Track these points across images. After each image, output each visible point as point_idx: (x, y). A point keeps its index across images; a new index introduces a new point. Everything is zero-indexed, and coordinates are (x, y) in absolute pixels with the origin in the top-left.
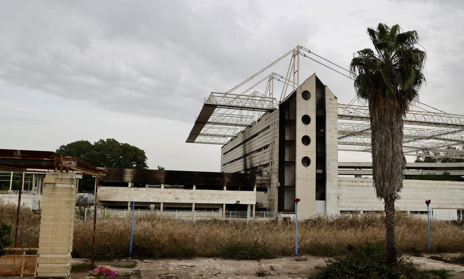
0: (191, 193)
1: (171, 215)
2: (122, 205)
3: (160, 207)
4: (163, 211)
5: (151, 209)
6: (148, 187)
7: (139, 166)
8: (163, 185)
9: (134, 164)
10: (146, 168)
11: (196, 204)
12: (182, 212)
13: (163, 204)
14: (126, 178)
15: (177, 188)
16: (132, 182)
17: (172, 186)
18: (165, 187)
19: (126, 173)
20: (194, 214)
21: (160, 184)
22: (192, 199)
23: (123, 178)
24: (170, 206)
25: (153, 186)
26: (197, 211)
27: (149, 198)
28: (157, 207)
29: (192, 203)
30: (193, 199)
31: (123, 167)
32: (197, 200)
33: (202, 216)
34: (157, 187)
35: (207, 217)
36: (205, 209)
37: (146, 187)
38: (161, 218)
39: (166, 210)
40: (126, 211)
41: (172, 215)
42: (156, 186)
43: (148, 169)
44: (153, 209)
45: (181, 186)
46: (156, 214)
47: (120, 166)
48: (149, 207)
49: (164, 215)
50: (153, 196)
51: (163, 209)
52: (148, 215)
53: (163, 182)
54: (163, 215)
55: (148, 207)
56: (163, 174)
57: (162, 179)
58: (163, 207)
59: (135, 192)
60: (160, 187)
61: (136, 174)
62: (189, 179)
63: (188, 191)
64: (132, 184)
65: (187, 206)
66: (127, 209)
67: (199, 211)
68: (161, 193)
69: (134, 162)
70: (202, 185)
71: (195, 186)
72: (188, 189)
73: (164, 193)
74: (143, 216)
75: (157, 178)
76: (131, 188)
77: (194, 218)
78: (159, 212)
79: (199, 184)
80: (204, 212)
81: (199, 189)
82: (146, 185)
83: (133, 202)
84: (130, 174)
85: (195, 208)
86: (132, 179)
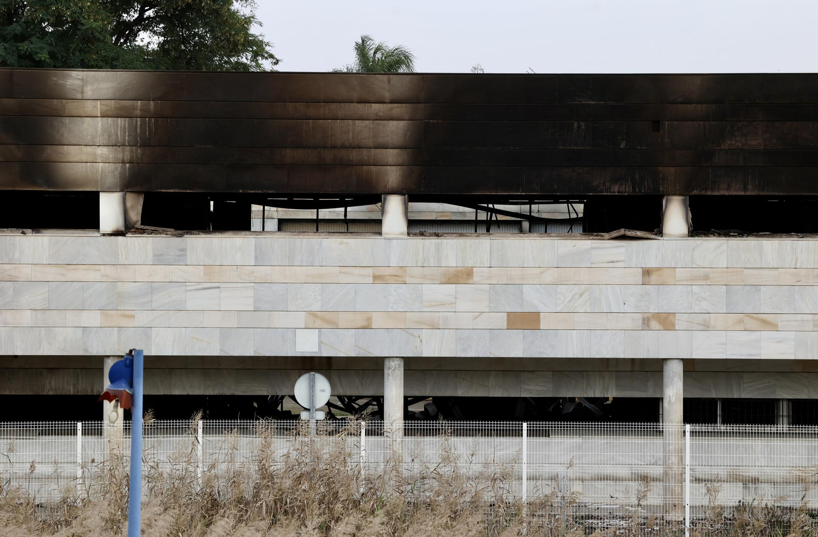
0: (647, 272)
1: (476, 468)
2: (65, 386)
3: (379, 400)
4: (407, 432)
5: (304, 415)
6: (272, 225)
7: (185, 41)
8: (394, 204)
9: (143, 23)
10: (245, 59)
11: (692, 368)
12: (576, 440)
13: (400, 373)
14: (73, 153)
15: (526, 225)
16: (127, 186)
17: (482, 216)
18: (415, 225)
19: (71, 107)
20: (682, 459)
21: (375, 197)
22: (654, 324)
23: (49, 150)
24: (463, 391)
25: (309, 214)
26: (703, 428)
27: (281, 320)
28: (352, 399)
29: (665, 360)
30: (666, 321)
31: (44, 56)
32: (706, 327)
33: (753, 472)
34: (348, 225)
35: (801, 480)
36: (784, 410)
37: (256, 224)
38: (390, 493)
40: (92, 439)
41: (486, 465)
42: (337, 213)
43: (267, 65)
44: (321, 416)
45: (560, 210)
46: (342, 457)
47: (25, 46)
48: (287, 405)
49: (417, 468)
50: (316, 307)
51: (408, 416)
52: (278, 466)
53: (393, 176)
54: (414, 469)
55: (278, 400)
56: (397, 109)
57: (391, 155)
58: (408, 401)
59: (161, 273)
60: (374, 225)
61: (157, 116)
62: (622, 146)
63: (623, 250)
64: (129, 204)
65: (618, 387)
66: (91, 424)
67: (723, 428)
68: (388, 271)
69: (142, 12)
70: (749, 193)
71: (684, 202)
72: (622, 232)
73: (408, 280)
74: (235, 479)
75: (343, 147)
76: (120, 238)
77: (678, 489)
78: (372, 439)
79: (712, 190)
80: (771, 434)
81: (720, 235)
82: (256, 208)
83: (132, 361)
84: (109, 113)
85: (684, 398)
86: (123, 162)
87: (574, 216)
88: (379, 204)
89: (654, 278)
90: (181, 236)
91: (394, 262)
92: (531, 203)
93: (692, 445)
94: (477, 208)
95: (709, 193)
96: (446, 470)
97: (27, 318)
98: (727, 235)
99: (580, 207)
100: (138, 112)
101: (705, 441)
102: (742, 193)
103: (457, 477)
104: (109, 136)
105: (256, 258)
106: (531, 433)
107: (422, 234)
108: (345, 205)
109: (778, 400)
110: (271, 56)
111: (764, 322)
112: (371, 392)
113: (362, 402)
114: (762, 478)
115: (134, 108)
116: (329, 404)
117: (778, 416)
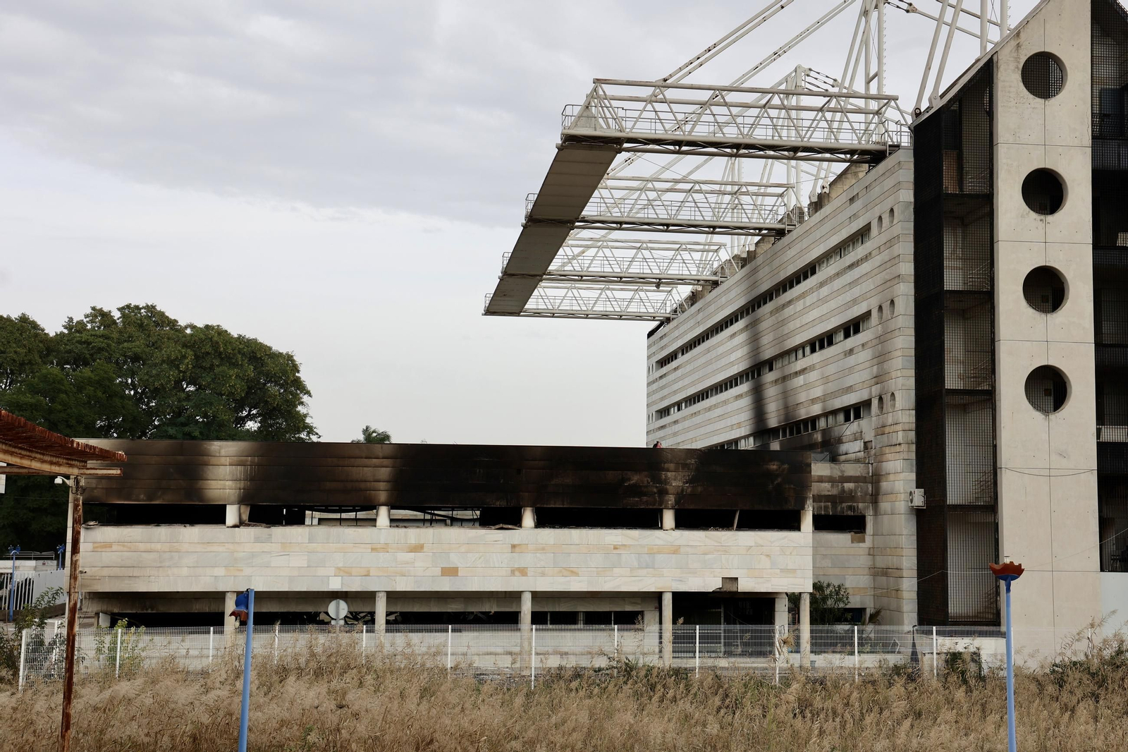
0: (514, 546)
1: (424, 649)
2: (198, 608)
3: (372, 614)
4: (387, 631)
5: (333, 622)
6: (315, 521)
7: (271, 426)
8: (383, 511)
9: (250, 417)
10: (303, 435)
11: (536, 596)
12: (475, 634)
13: (384, 599)
14: (213, 484)
15: (448, 522)
16: (242, 501)
17: (428, 517)
18: (394, 522)
19: (213, 460)
20: (530, 644)
21: (373, 506)
22: (517, 573)
23: (201, 482)
24: (417, 608)
25: (337, 516)
26: (541, 627)
27: (321, 572)
28: (357, 613)
29: (521, 592)
30: (523, 572)
31: (197, 433)
32: (543, 574)
33: (566, 650)
34: (357, 522)
35: (590, 653)
36: (581, 617)
37: (308, 521)
38: (378, 664)
39: (402, 626)
40: (218, 636)
41: (429, 647)
42: (352, 515)
43: (314, 439)
44: (342, 622)
45: (468, 514)
46: (354, 644)
47: (186, 429)
48: (322, 617)
49: (392, 650)
50: (341, 565)
51: (388, 622)
52: (319, 650)
53: (383, 496)
54: (387, 649)
55: (318, 614)
56: (386, 462)
57: (382, 485)
58: (388, 614)
59: (258, 547)
60: (372, 522)
61: (259, 465)
62: (502, 481)
63: (501, 535)
64: (242, 511)
65: (498, 606)
66: (218, 628)
67: (550, 627)
68: (379, 546)
69: (250, 411)
70: (565, 506)
71: (533, 510)
72: (501, 525)
73: (390, 550)
74: (296, 657)
75: (357, 481)
76: (237, 529)
77: (527, 659)
78: (369, 634)
79: (547, 504)
80: (575, 630)
81: (550, 527)
82: (308, 513)
83: (248, 595)
84: (233, 464)
85: (532, 612)
86: (240, 489)
87: (475, 517)
88: (375, 511)
89: (517, 549)
90: (269, 527)
91: (382, 541)
92: (453, 510)
93: (536, 636)
94: (425, 513)
95: (545, 506)
96: (408, 651)
97: (185, 571)
98: (544, 527)
99: (478, 513)
100: (249, 463)
101: (542, 634)
102: (562, 506)
103: (413, 653)
104: (233, 475)
105: (309, 539)
106: (453, 631)
107: (397, 526)
108: (356, 511)
109: (578, 612)
110: (317, 434)
111: (572, 572)
112: (368, 609)
113: (362, 615)
114: (569, 653)
115: (247, 461)
116: (346, 617)
117: (578, 620)
